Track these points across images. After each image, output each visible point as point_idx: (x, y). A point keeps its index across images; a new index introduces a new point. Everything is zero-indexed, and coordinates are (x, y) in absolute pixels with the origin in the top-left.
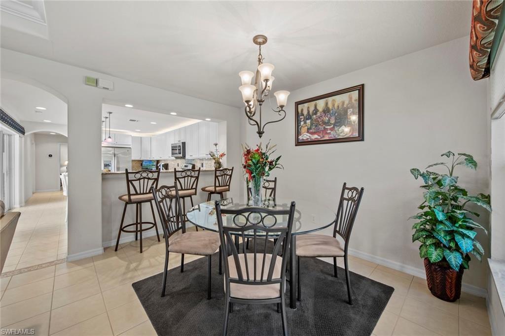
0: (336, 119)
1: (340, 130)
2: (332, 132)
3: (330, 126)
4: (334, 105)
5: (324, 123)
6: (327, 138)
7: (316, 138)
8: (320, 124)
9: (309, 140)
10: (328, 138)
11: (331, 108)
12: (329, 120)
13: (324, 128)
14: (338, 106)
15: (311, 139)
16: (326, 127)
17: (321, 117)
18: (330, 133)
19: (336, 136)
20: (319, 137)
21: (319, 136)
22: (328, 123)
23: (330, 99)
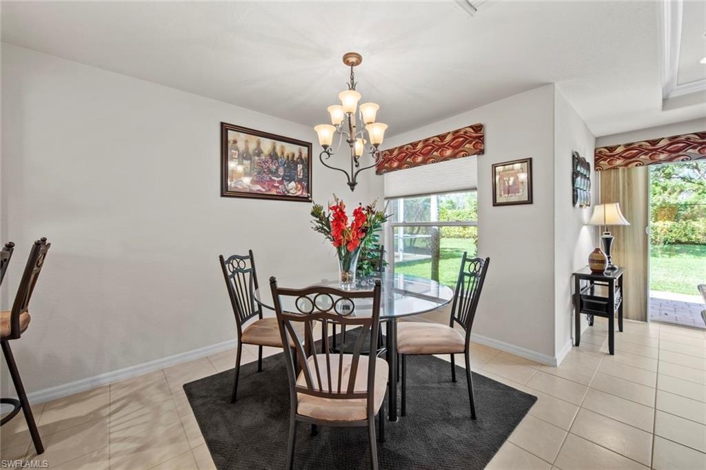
0: (285, 171)
1: (290, 185)
2: (280, 186)
3: (278, 177)
4: (283, 153)
5: (270, 172)
6: (274, 192)
7: (259, 190)
8: (264, 172)
9: (248, 191)
10: (275, 194)
11: (279, 154)
12: (277, 169)
13: (271, 178)
14: (288, 157)
15: (250, 190)
16: (273, 178)
17: (267, 162)
18: (277, 187)
19: (286, 192)
20: (264, 190)
21: (262, 187)
22: (275, 173)
23: (279, 144)
